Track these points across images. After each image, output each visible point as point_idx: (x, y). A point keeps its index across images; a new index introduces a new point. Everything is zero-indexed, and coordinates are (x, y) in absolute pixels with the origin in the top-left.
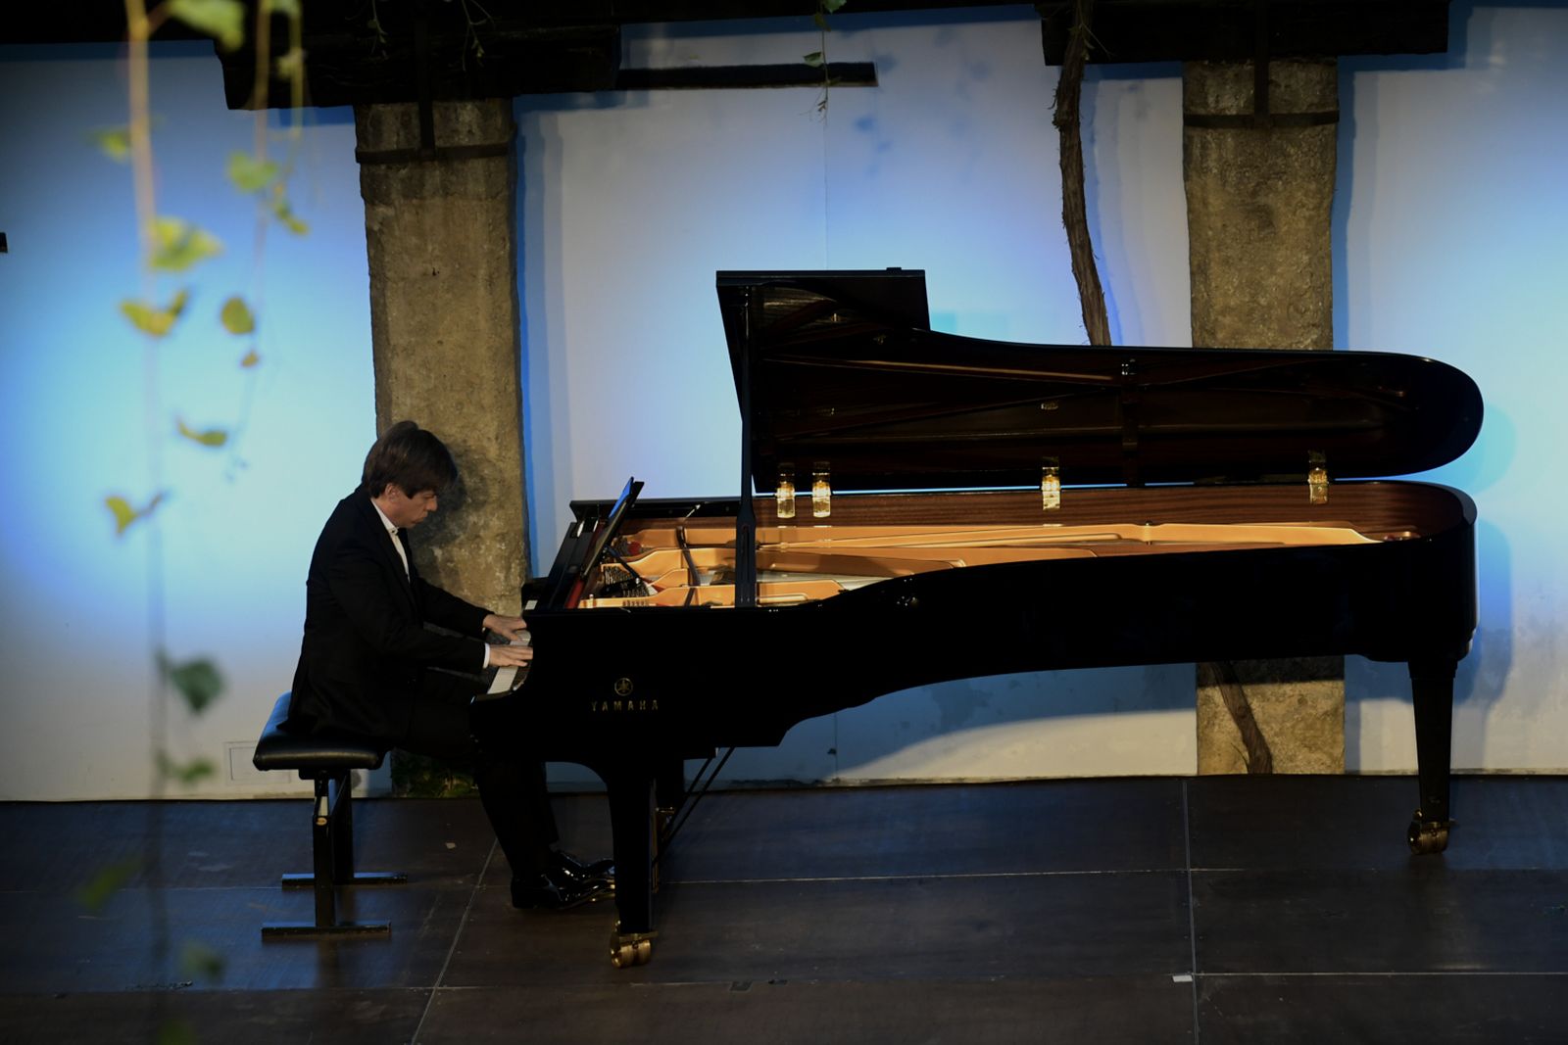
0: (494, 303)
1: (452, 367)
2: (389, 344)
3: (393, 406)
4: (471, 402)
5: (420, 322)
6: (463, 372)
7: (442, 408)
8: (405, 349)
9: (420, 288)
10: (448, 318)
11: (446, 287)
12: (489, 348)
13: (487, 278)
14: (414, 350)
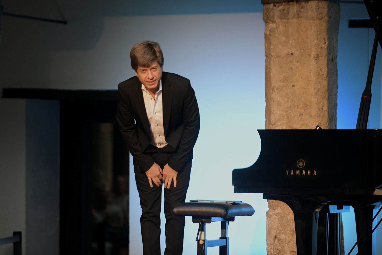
0: (318, 68)
1: (298, 97)
2: (271, 86)
3: (272, 114)
4: (306, 113)
5: (285, 76)
6: (303, 99)
7: (293, 116)
8: (278, 89)
9: (285, 60)
10: (298, 74)
11: (297, 60)
12: (315, 88)
13: (315, 56)
14: (282, 89)
